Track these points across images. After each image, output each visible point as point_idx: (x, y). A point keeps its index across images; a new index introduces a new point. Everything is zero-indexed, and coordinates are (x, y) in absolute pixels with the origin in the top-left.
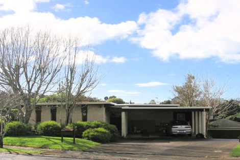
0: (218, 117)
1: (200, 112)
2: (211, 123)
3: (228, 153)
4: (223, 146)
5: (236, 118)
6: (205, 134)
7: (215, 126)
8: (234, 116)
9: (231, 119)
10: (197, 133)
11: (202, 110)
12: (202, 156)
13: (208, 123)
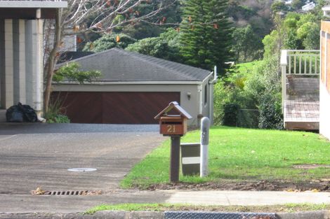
0: (98, 42)
1: (22, 23)
2: (68, 64)
3: (118, 175)
4: (104, 151)
5: (165, 45)
6: (39, 107)
7: (82, 78)
8: (157, 41)
9: (145, 51)
10: (9, 104)
11: (29, 14)
12: (19, 191)
13: (54, 66)
